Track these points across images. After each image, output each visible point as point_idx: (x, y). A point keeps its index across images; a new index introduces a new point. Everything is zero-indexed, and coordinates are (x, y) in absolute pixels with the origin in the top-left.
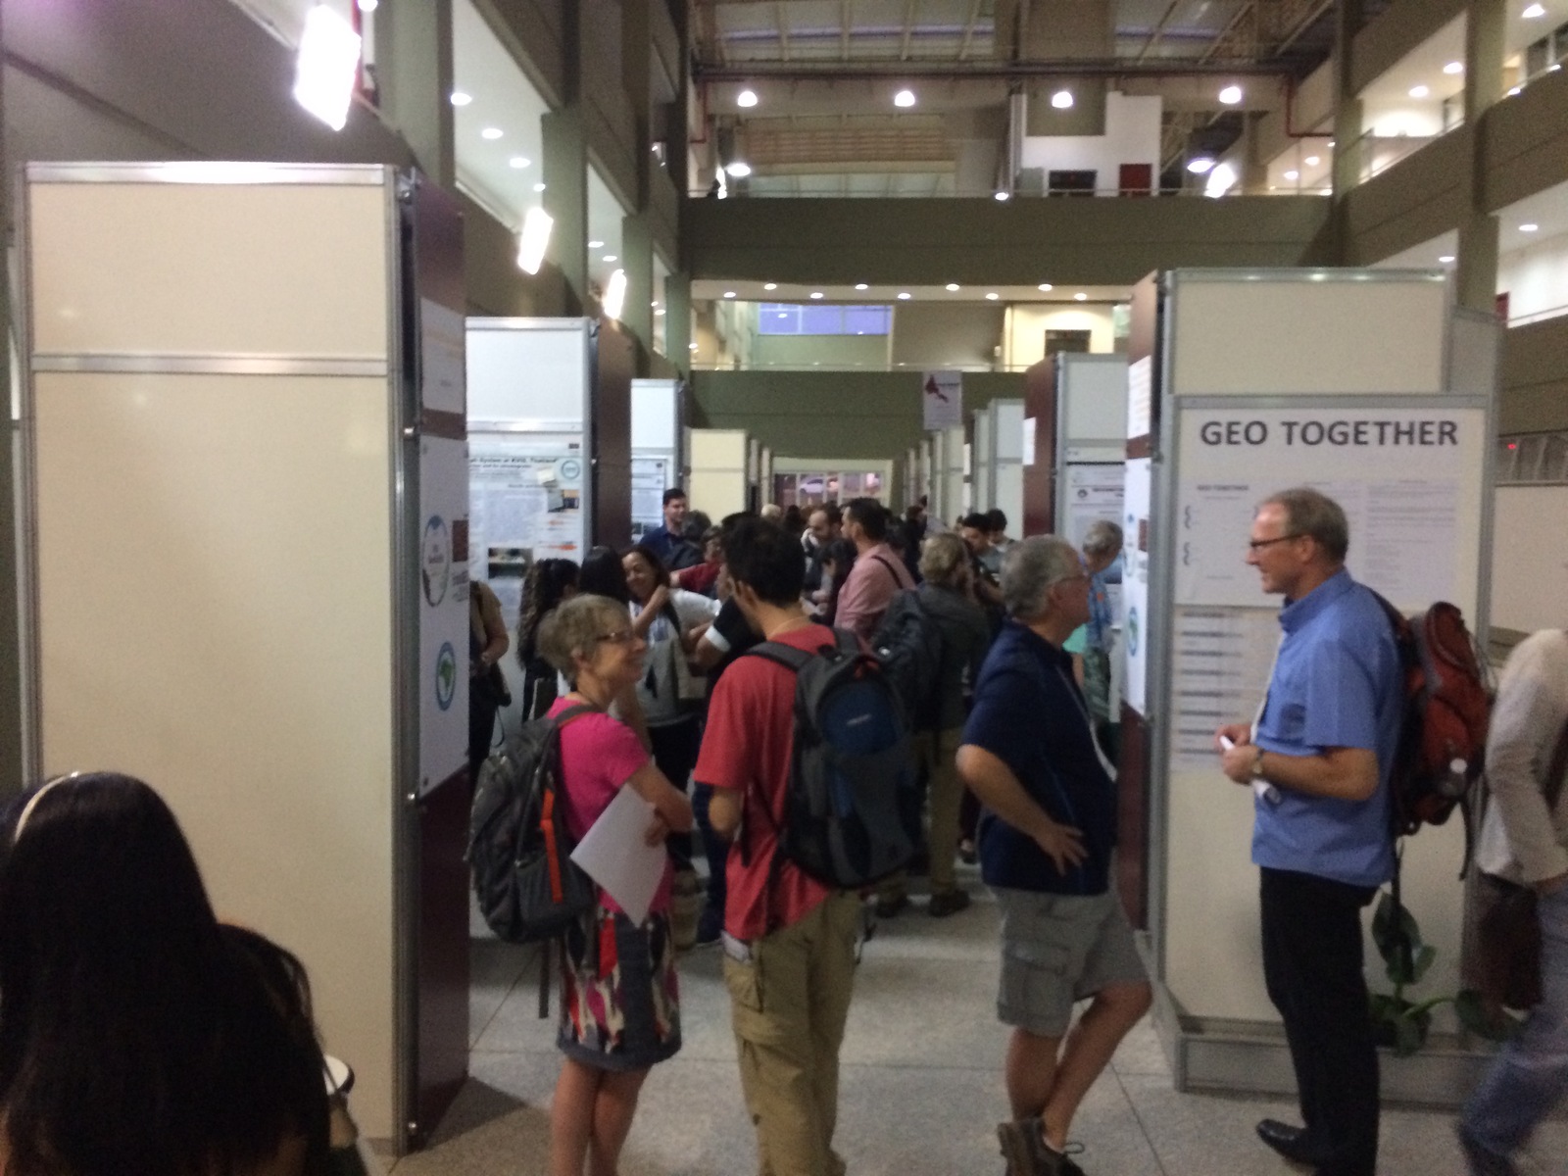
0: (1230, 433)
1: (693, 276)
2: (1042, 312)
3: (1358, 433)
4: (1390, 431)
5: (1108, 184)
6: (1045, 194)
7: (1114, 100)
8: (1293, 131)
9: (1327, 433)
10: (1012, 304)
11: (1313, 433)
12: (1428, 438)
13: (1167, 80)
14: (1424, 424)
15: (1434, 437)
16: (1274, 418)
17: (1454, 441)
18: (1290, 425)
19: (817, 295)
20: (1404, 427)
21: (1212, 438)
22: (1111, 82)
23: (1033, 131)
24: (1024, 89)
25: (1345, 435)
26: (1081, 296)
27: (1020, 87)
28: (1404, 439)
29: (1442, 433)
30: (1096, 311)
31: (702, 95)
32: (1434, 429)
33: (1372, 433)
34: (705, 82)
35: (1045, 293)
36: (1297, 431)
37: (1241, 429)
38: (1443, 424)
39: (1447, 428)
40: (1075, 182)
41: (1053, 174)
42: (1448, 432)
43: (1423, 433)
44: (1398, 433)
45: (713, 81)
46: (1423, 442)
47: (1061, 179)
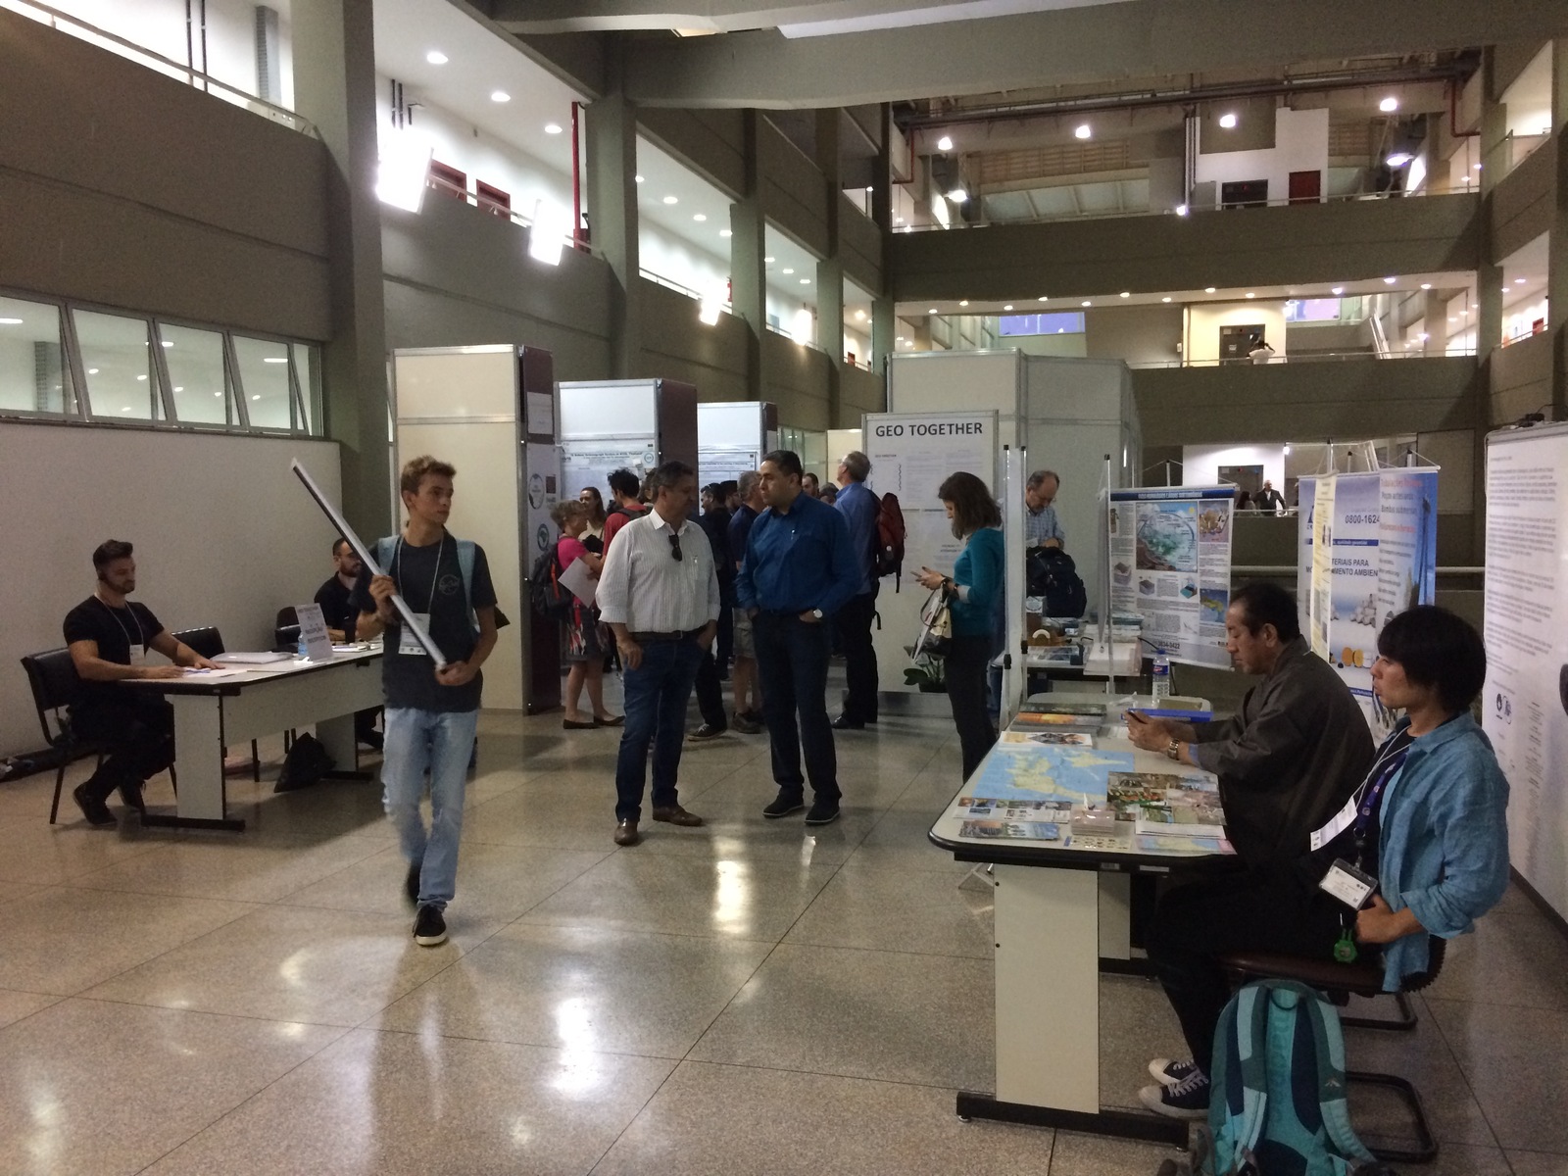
0: (888, 431)
1: (896, 299)
2: (1215, 311)
3: (941, 429)
4: (954, 428)
5: (1278, 193)
6: (1218, 208)
7: (1283, 115)
8: (1458, 131)
9: (928, 430)
10: (1189, 305)
11: (922, 430)
12: (970, 431)
13: (1333, 93)
14: (968, 425)
15: (972, 430)
16: (906, 424)
17: (981, 432)
18: (913, 427)
19: (1009, 308)
20: (960, 426)
21: (881, 434)
22: (1280, 99)
23: (1206, 149)
24: (1198, 111)
25: (936, 430)
26: (1250, 295)
27: (1194, 111)
28: (960, 431)
29: (976, 428)
30: (1264, 307)
31: (910, 143)
32: (973, 426)
33: (947, 429)
34: (912, 131)
35: (1210, 294)
36: (916, 429)
37: (892, 429)
38: (976, 424)
39: (978, 426)
40: (1248, 193)
41: (1225, 186)
42: (978, 428)
43: (968, 428)
44: (957, 429)
45: (920, 129)
46: (968, 433)
47: (1233, 191)
